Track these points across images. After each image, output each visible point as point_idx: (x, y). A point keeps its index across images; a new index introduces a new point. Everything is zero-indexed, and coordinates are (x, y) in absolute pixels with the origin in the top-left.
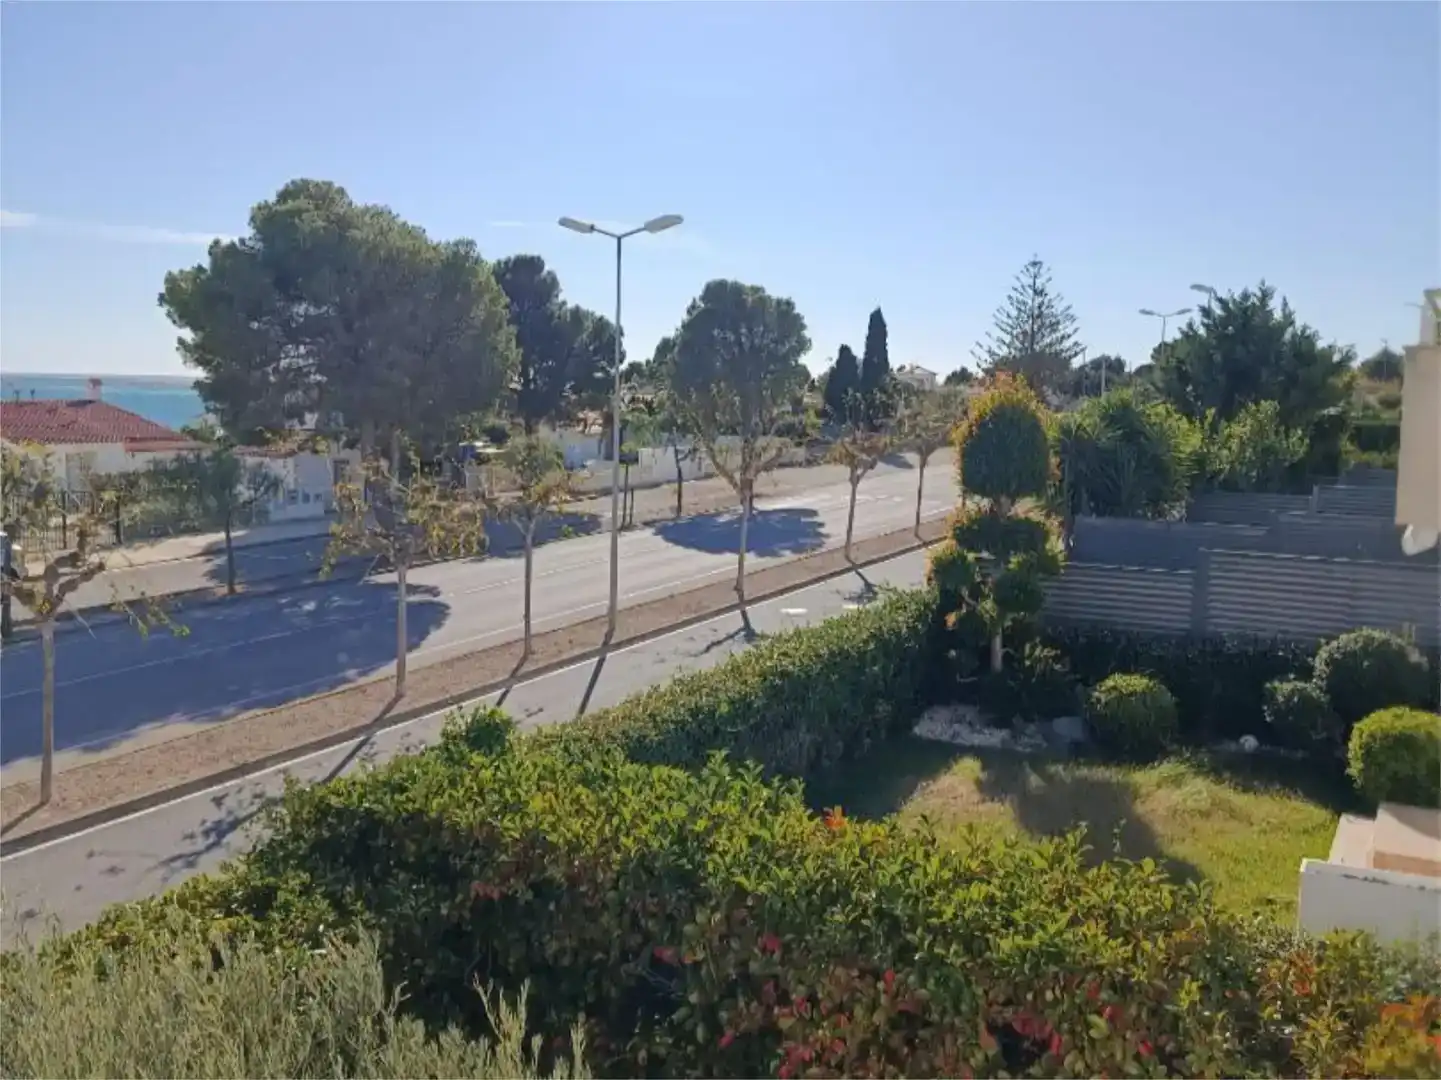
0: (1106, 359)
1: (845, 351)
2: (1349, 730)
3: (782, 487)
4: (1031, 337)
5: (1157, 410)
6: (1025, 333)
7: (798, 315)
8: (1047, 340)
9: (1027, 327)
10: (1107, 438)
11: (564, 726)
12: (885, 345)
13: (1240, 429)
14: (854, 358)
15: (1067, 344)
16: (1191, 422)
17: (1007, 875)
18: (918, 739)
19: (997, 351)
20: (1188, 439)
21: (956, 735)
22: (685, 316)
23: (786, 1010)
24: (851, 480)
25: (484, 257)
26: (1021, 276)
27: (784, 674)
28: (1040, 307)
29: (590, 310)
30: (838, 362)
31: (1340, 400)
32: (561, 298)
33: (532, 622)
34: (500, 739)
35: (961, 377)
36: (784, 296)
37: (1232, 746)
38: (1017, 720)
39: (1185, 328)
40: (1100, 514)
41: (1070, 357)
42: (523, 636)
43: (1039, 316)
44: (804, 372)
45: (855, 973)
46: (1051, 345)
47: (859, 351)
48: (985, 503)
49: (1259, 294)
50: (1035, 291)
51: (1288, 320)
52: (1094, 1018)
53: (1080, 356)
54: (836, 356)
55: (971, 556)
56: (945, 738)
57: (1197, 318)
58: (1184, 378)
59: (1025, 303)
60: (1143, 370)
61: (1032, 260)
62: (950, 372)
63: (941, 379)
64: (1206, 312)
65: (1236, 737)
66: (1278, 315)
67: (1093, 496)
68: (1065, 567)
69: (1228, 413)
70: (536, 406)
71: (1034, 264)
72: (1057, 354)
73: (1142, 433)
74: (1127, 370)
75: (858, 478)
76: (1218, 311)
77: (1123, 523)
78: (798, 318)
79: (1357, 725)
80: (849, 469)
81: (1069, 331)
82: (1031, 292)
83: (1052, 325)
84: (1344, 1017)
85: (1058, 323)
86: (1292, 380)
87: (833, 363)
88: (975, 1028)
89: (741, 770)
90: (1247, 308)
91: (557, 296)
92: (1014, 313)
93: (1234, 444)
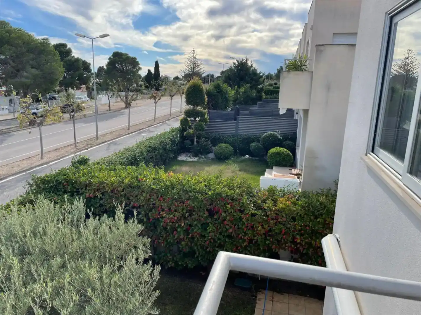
0: (210, 74)
1: (149, 71)
2: (267, 152)
3: (138, 105)
4: (193, 68)
5: (225, 86)
6: (192, 68)
7: (138, 61)
8: (197, 69)
9: (192, 66)
10: (215, 92)
11: (100, 160)
12: (159, 69)
13: (242, 90)
14: (152, 73)
15: (202, 70)
16: (232, 88)
17: (208, 181)
18: (179, 160)
19: (185, 72)
20: (232, 93)
21: (187, 159)
22: (108, 61)
23: (164, 212)
24: (155, 103)
25: (51, 43)
26: (190, 53)
27: (150, 147)
28: (195, 61)
29: (81, 58)
30: (148, 74)
31: (262, 84)
32: (73, 55)
33: (76, 139)
34: (86, 163)
35: (177, 78)
36: (134, 56)
37: (244, 158)
38: (200, 155)
39: (230, 67)
40: (214, 109)
41: (202, 74)
42: (74, 143)
43: (195, 63)
44: (140, 76)
45: (179, 203)
46: (198, 71)
47: (153, 71)
48: (192, 107)
49: (246, 59)
50: (194, 57)
51: (252, 66)
52: (227, 206)
53: (204, 74)
54: (147, 72)
55: (189, 119)
56: (184, 160)
57: (233, 65)
58: (230, 79)
59: (191, 60)
60: (219, 77)
61: (193, 49)
62: (174, 77)
63: (172, 79)
64: (234, 63)
65: (245, 155)
66: (250, 64)
67: (212, 106)
68: (209, 121)
69: (239, 87)
70: (67, 84)
71: (193, 51)
72: (199, 73)
73: (222, 91)
74: (215, 77)
75: (157, 102)
76: (237, 63)
77: (219, 111)
78: (138, 62)
79: (269, 151)
80: (154, 100)
81: (202, 67)
82: (193, 57)
83: (198, 66)
84: (273, 201)
85: (199, 65)
86: (252, 79)
87: (146, 74)
88: (204, 210)
89: (149, 165)
90: (243, 63)
91: (71, 54)
92: (189, 63)
93: (241, 94)
